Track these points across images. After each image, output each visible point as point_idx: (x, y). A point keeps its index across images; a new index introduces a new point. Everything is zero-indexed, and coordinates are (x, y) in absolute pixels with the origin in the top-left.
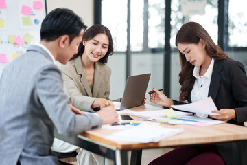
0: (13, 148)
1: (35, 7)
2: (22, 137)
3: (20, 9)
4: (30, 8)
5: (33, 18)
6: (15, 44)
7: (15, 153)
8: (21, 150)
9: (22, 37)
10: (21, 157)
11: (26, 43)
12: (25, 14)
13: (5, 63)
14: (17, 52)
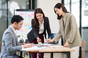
1: (32, 15)
10: (2, 56)
11: (29, 25)
13: (22, 31)
14: (26, 28)
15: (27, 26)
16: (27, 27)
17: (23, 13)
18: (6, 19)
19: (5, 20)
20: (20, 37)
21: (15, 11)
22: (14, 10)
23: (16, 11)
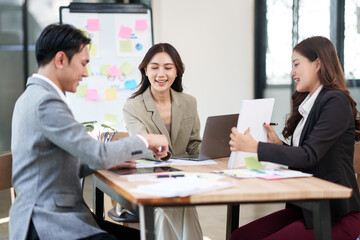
0: (24, 205)
1: (137, 29)
2: (32, 190)
3: (117, 32)
4: (130, 30)
5: (134, 42)
6: (109, 76)
7: (27, 210)
8: (32, 206)
9: (118, 67)
10: (33, 214)
11: (124, 75)
12: (124, 37)
13: (95, 100)
14: (112, 87)
15: (117, 79)
16: (117, 82)
17: (97, 21)
18: (20, 48)
19: (17, 52)
20: (92, 127)
21: (63, 10)
22: (61, 8)
23: (68, 10)
